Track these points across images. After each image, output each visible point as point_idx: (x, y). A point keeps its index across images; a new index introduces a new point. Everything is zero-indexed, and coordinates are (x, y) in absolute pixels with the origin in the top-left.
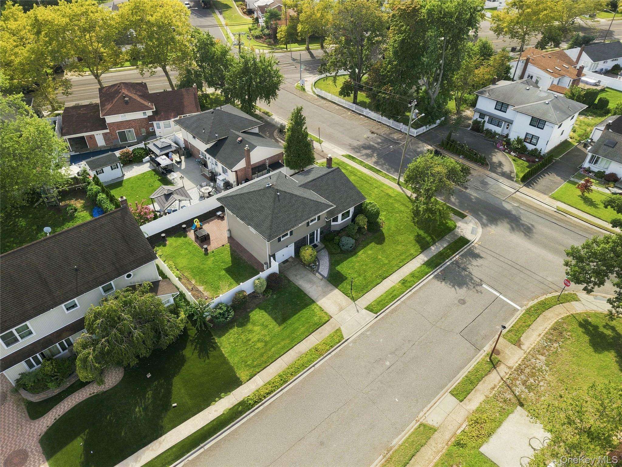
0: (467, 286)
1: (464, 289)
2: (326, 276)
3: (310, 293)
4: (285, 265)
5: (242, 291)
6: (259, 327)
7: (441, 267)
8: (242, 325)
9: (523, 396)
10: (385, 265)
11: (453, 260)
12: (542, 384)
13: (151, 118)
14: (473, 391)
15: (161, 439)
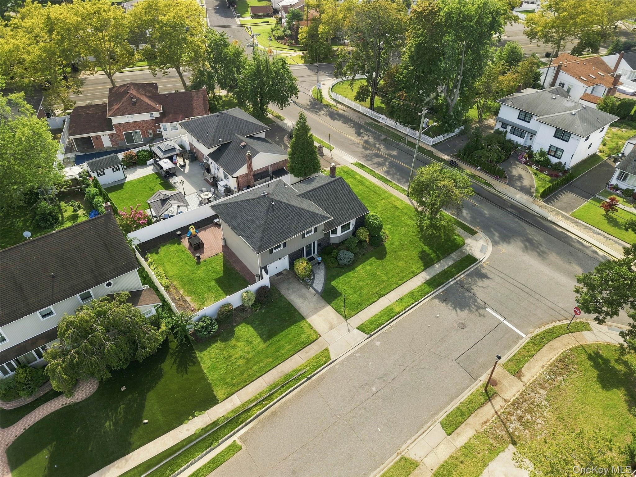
0: (469, 308)
1: (466, 311)
2: (320, 291)
3: (301, 309)
4: (279, 277)
5: (229, 304)
6: (243, 343)
7: (443, 287)
8: (226, 339)
9: (516, 434)
10: (383, 282)
11: (457, 280)
12: (539, 421)
13: (158, 120)
14: (464, 424)
15: (127, 457)
